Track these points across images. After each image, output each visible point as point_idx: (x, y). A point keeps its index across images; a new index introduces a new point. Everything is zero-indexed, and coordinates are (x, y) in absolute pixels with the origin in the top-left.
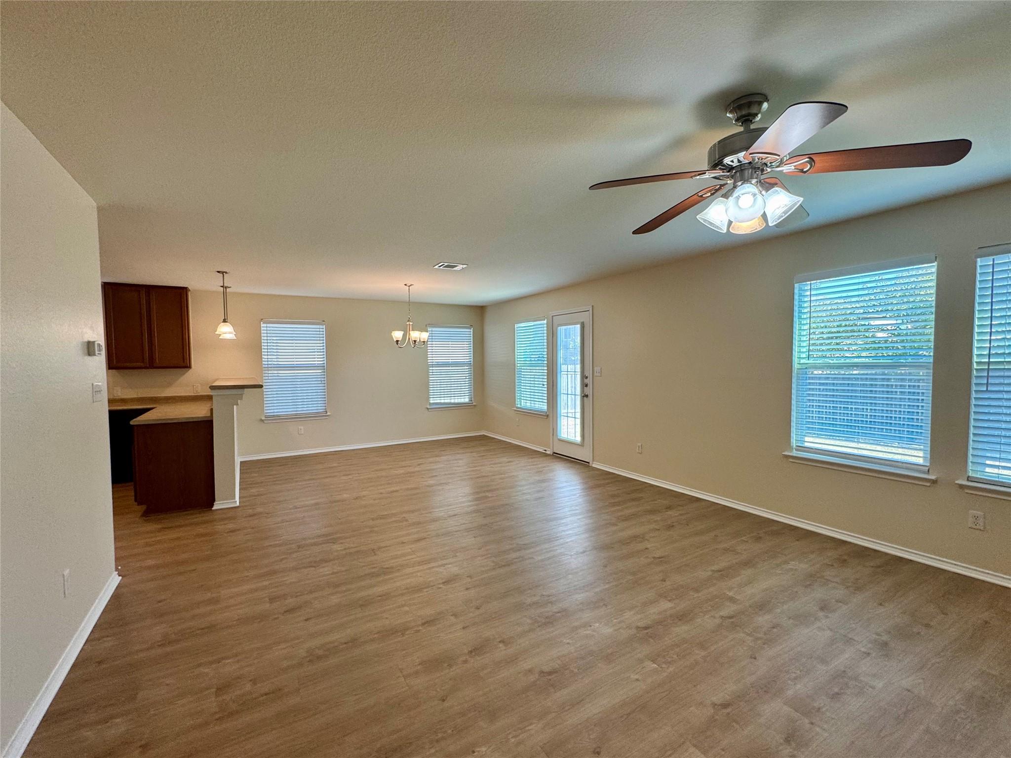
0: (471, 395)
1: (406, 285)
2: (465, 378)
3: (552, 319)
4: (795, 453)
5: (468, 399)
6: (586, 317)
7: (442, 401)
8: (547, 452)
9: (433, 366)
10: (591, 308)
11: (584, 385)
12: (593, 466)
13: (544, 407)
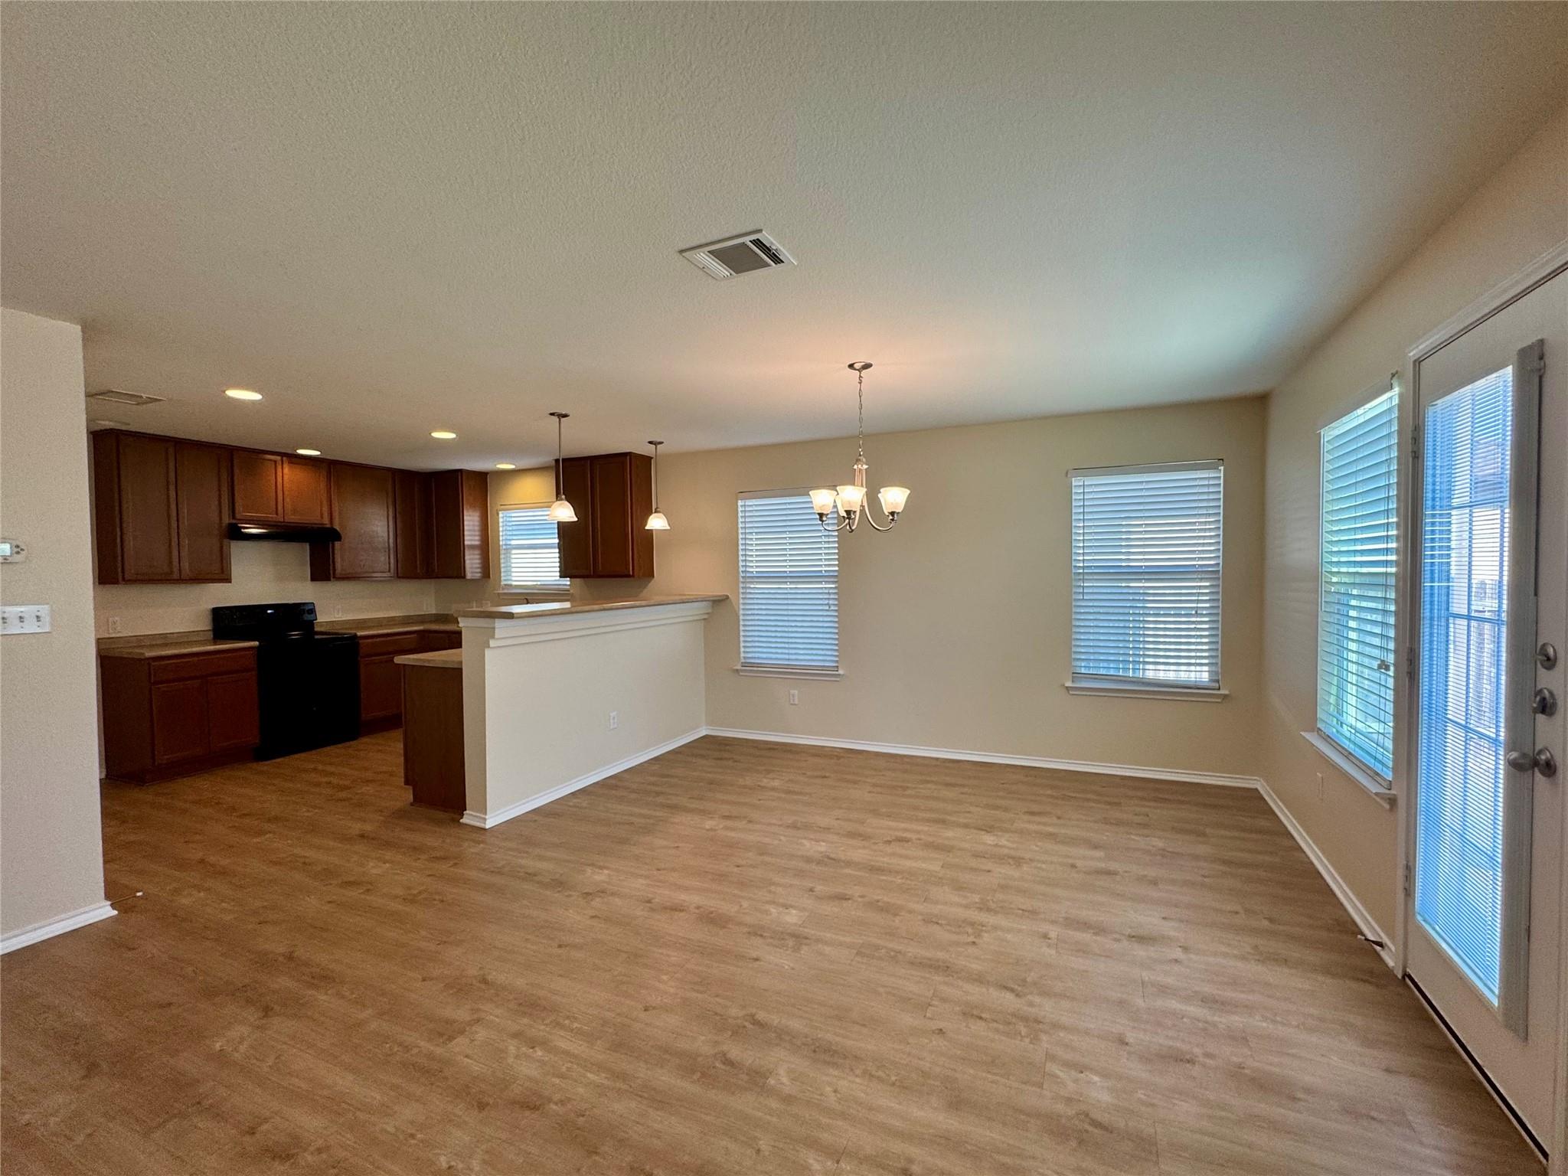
0: (1214, 664)
1: (851, 366)
5: (1208, 676)
11: (1535, 704)
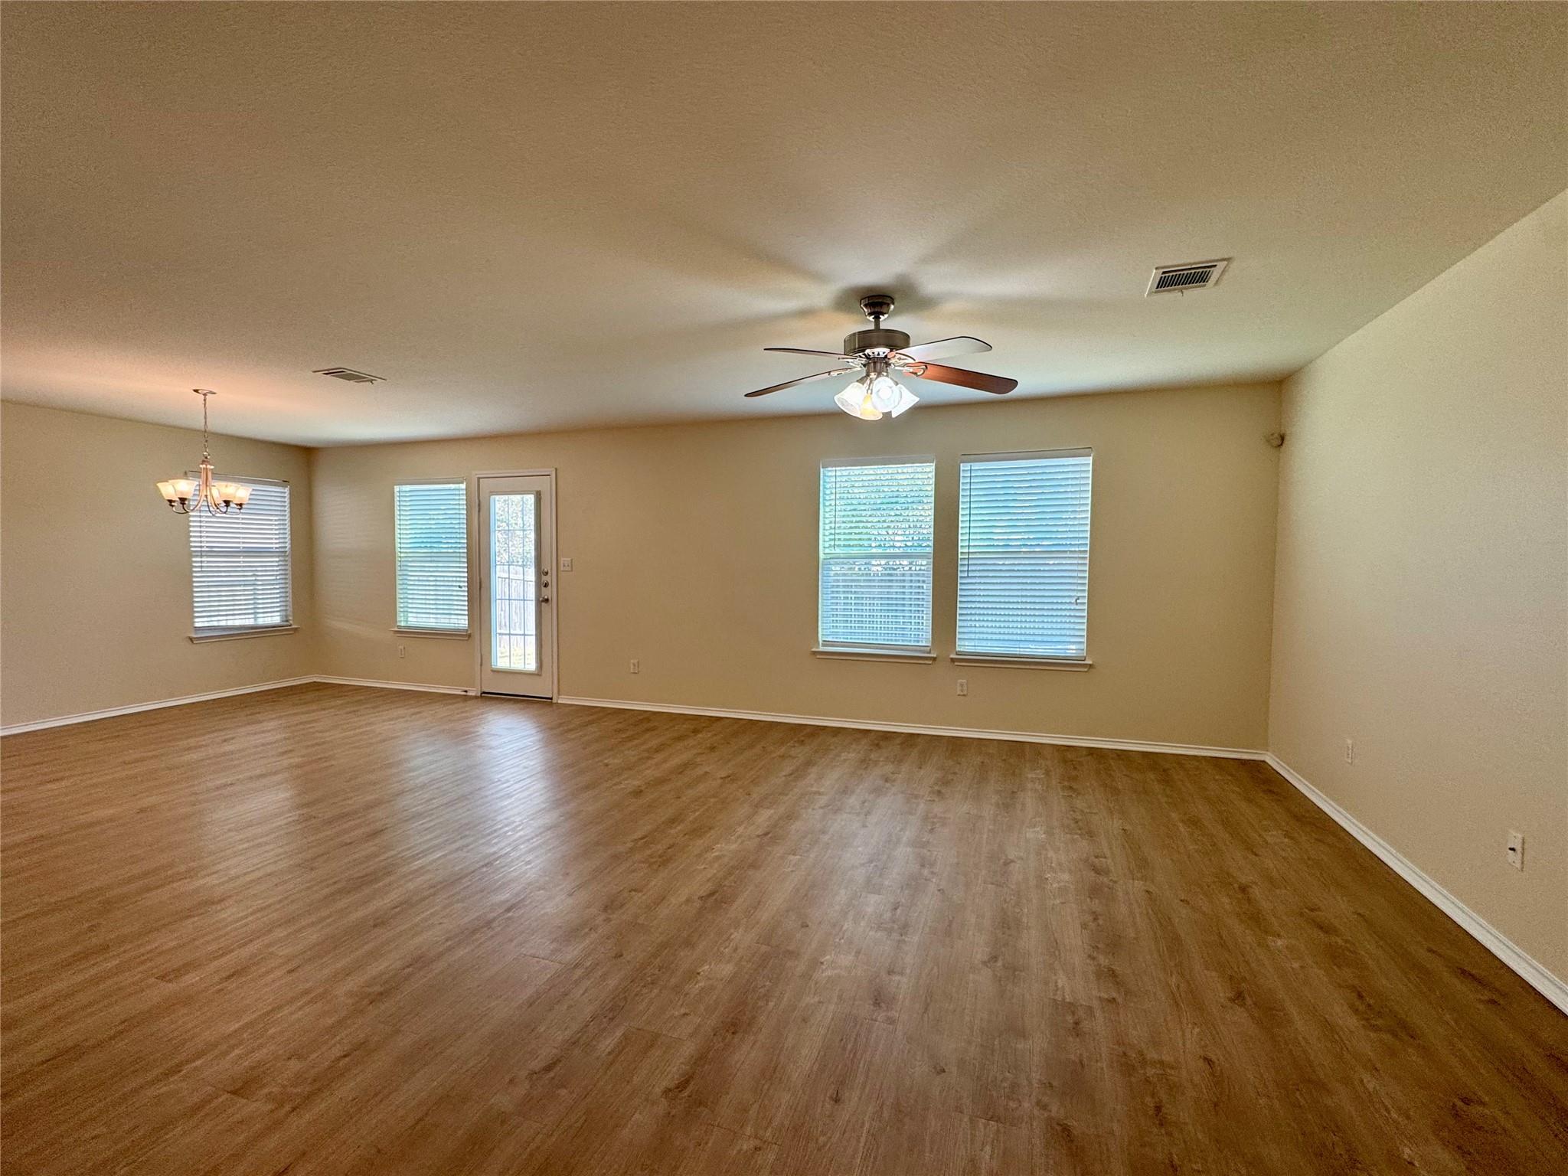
0: (286, 610)
1: (196, 391)
2: (274, 578)
3: (479, 482)
4: (822, 649)
5: (278, 618)
6: (546, 485)
7: (223, 623)
8: (469, 694)
9: (201, 554)
10: (554, 473)
11: (541, 585)
12: (559, 702)
13: (462, 622)
